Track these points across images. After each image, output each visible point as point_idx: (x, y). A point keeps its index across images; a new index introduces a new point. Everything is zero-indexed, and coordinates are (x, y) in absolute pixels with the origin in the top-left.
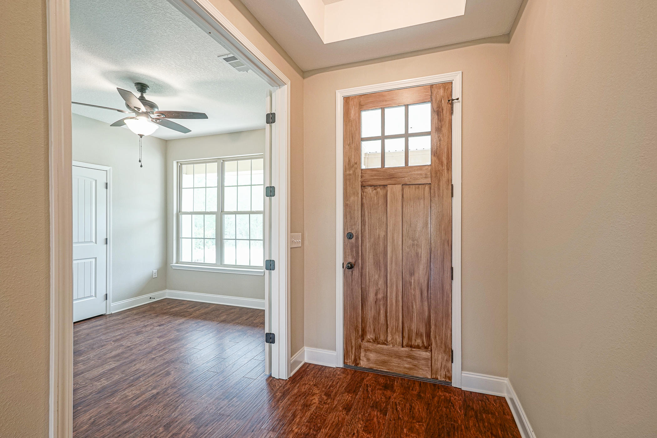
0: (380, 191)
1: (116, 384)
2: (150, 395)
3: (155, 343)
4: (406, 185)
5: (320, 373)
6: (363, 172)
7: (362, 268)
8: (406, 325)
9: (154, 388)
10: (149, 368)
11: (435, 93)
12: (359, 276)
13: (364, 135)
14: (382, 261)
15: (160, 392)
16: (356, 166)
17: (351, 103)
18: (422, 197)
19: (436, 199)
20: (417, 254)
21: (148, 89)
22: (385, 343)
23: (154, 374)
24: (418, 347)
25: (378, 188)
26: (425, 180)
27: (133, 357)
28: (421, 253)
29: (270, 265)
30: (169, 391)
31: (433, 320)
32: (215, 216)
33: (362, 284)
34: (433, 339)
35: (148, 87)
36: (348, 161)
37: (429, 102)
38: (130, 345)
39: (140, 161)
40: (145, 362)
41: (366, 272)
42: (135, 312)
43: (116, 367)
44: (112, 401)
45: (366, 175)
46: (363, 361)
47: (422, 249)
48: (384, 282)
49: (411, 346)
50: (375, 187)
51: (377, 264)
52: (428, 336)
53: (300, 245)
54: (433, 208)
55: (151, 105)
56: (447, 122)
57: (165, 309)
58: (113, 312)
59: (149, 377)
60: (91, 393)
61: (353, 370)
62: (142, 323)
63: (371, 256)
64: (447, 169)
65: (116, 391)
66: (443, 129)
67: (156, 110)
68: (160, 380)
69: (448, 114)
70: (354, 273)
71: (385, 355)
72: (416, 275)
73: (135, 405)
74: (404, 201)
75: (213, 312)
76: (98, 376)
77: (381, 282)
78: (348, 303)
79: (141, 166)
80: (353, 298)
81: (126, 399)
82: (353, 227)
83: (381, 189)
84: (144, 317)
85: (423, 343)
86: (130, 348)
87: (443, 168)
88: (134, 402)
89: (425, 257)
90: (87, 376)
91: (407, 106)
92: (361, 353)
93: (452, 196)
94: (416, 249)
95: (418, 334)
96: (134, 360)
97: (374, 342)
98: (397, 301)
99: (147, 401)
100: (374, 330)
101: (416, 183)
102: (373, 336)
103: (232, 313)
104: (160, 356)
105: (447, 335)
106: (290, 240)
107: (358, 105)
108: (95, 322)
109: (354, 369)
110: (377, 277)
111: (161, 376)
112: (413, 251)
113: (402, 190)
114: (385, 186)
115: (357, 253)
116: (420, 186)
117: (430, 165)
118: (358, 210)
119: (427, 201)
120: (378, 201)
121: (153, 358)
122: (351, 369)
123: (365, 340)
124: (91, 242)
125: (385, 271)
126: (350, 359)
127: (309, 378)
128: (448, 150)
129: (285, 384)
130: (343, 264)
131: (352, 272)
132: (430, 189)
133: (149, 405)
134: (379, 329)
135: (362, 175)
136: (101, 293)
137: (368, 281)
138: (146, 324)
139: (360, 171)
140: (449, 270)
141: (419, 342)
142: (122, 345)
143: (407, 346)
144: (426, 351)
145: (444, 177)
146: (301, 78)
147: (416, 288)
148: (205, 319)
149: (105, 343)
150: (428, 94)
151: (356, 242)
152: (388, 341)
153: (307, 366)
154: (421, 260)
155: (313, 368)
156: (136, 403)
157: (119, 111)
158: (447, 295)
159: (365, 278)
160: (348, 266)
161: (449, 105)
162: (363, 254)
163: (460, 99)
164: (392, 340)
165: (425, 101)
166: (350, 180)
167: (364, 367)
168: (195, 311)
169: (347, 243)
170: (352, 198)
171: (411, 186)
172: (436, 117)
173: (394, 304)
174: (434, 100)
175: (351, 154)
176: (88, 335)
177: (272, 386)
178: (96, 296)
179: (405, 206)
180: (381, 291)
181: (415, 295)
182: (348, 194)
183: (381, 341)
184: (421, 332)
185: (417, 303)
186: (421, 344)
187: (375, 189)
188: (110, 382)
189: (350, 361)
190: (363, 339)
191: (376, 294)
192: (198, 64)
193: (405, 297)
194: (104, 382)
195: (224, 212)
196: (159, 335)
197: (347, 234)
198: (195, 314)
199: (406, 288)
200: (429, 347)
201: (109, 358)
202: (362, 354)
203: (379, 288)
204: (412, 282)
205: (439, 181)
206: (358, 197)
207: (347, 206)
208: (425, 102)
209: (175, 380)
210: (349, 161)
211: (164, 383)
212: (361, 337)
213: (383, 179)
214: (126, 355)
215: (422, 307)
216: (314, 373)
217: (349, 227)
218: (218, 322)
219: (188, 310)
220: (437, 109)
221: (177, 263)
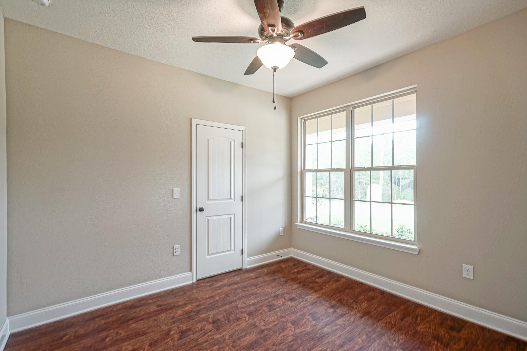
32: (343, 173)
39: (274, 102)
42: (265, 270)
55: (288, 23)
57: (293, 273)
58: (248, 267)
62: (274, 290)
79: (275, 108)
124: (231, 199)
136: (239, 248)
138: (277, 293)
142: (255, 326)
149: (240, 314)
168: (325, 283)
178: (234, 251)
195: (354, 168)
196: (293, 318)
198: (325, 290)
218: (360, 314)
219: (317, 280)
221: (301, 222)
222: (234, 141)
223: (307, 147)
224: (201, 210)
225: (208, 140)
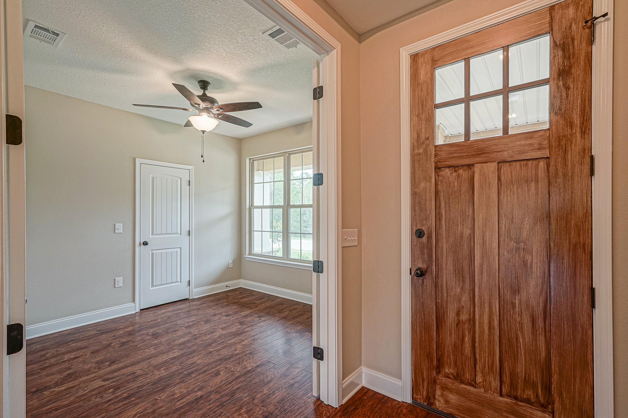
0: (464, 174)
1: (171, 376)
2: (195, 397)
3: (217, 334)
4: (505, 162)
5: (379, 406)
6: (437, 149)
7: (437, 277)
8: (506, 365)
9: (200, 389)
10: (203, 362)
11: (557, 17)
12: (433, 287)
13: (438, 100)
14: (466, 269)
15: (204, 396)
16: (427, 142)
17: (421, 60)
18: (533, 179)
19: (560, 180)
20: (524, 262)
21: (210, 85)
22: (473, 383)
23: (205, 371)
24: (528, 401)
25: (460, 169)
26: (539, 153)
27: (195, 348)
28: (532, 262)
29: (318, 267)
30: (212, 397)
31: (555, 366)
32: (281, 210)
33: (437, 298)
34: (556, 395)
35: (210, 83)
36: (416, 137)
37: (546, 33)
38: (197, 333)
39: (202, 156)
40: (202, 355)
41: (443, 282)
42: (211, 298)
43: (178, 357)
44: (160, 397)
45: (442, 152)
46: (439, 401)
47: (533, 255)
48: (470, 298)
49: (516, 398)
50: (455, 168)
51: (459, 273)
52: (547, 388)
53: (356, 244)
54: (553, 195)
55: (212, 101)
56: (582, 58)
57: (237, 299)
58: (195, 297)
59: (200, 374)
60: (148, 383)
61: (425, 411)
62: (214, 311)
63: (450, 261)
64: (582, 132)
65: (168, 385)
66: (573, 71)
67: (216, 105)
68: (209, 379)
69: (584, 44)
70: (425, 283)
71: (472, 401)
72: (524, 294)
73: (177, 407)
74: (501, 185)
75: (277, 306)
76: (160, 365)
77: (465, 298)
78: (418, 320)
79: (203, 161)
80: (424, 315)
81: (173, 397)
82: (424, 222)
83: (464, 170)
84: (217, 304)
85: (537, 396)
86: (195, 337)
87: (574, 131)
88: (178, 403)
89: (540, 267)
90: (152, 363)
91: (506, 48)
92: (435, 390)
93: (592, 173)
94: (522, 254)
95: (528, 383)
96: (194, 351)
97: (455, 378)
98: (491, 327)
99: (189, 404)
100: (455, 363)
101: (521, 158)
102: (453, 369)
103: (295, 309)
104: (218, 350)
105: (585, 395)
106: (341, 237)
107: (430, 62)
108: (179, 305)
109: (425, 409)
110: (459, 290)
111: (210, 375)
112: (517, 259)
113: (499, 170)
114: (470, 166)
115: (430, 256)
116: (530, 163)
117: (549, 129)
118: (431, 200)
119: (543, 185)
120: (460, 187)
121: (211, 352)
122: (423, 409)
123: (443, 373)
124: (177, 233)
125: (471, 284)
126: (421, 395)
127: (365, 411)
128: (583, 101)
129: (334, 413)
130: (411, 269)
131: (423, 281)
132: (548, 165)
133: (189, 411)
134: (463, 363)
135: (437, 153)
136: (185, 279)
137: (445, 295)
138: (216, 313)
139: (434, 148)
140: (587, 291)
141: (529, 393)
142: (190, 333)
143: (509, 396)
144: (544, 412)
145: (575, 145)
146: (356, 42)
147: (524, 313)
148: (268, 314)
149: (179, 328)
150: (546, 21)
151: (428, 242)
152: (477, 382)
153: (364, 391)
154: (532, 272)
155: (372, 396)
156: (179, 405)
157: (184, 109)
158: (582, 330)
159: (442, 291)
160: (417, 274)
161: (587, 30)
162: (438, 259)
163: (611, 15)
164: (483, 382)
165: (539, 33)
166: (419, 161)
167: (440, 409)
168: (262, 303)
169: (415, 243)
170: (423, 185)
171: (514, 164)
172: (560, 53)
173: (486, 331)
174: (556, 28)
175: (420, 127)
176: (169, 317)
177: (318, 414)
178: (181, 282)
179: (502, 192)
180: (465, 311)
181: (522, 324)
182: (417, 180)
183: (466, 381)
184: (533, 380)
185: (526, 335)
186: (533, 398)
187: (456, 171)
188: (167, 373)
189: (421, 397)
190: (439, 372)
191: (458, 314)
192: (246, 48)
193: (504, 324)
194: (163, 373)
195: (290, 205)
196: (224, 325)
197: (416, 231)
198: (260, 307)
199: (505, 311)
200: (548, 405)
201: (176, 345)
202: (438, 392)
203: (463, 307)
204: (515, 303)
205: (565, 152)
206: (431, 182)
207: (414, 194)
208: (539, 35)
209: (221, 382)
210: (418, 136)
211: (211, 384)
212: (436, 369)
213: (468, 157)
214: (189, 345)
215: (534, 343)
216: (372, 405)
217: (418, 222)
218: (279, 319)
219: (256, 302)
220: (562, 42)
221: (249, 255)
222: (181, 179)
223: (256, 186)
224: (145, 244)
225: (153, 178)
